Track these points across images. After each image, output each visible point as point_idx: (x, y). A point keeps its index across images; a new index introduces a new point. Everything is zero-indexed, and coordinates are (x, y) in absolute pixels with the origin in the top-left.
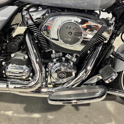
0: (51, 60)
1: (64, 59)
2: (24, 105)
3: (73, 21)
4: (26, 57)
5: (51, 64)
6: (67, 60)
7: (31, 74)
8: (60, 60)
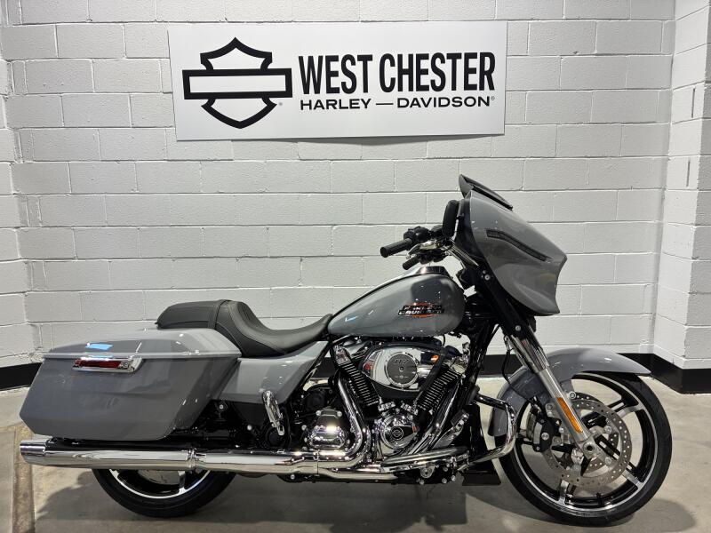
0: (378, 415)
1: (398, 410)
2: (331, 525)
3: (404, 353)
4: (340, 414)
5: (378, 422)
6: (404, 412)
7: (349, 442)
8: (391, 411)
